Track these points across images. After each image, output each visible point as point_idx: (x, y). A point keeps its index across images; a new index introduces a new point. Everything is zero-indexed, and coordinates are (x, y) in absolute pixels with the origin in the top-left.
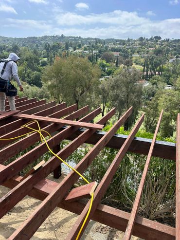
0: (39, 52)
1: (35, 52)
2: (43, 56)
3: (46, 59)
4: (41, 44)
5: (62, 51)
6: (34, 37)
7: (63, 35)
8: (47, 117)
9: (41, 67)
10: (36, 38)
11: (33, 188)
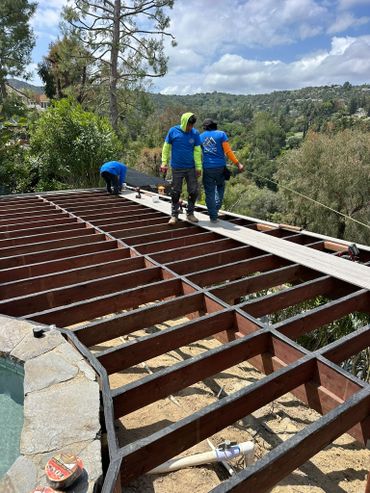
0: (289, 121)
1: (281, 121)
2: (295, 128)
3: (302, 134)
4: (296, 105)
5: (340, 117)
6: (285, 92)
7: (347, 83)
10: (289, 93)
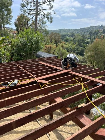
0: (85, 36)
1: (83, 36)
2: (87, 38)
3: (89, 40)
5: (100, 35)
7: (102, 25)
8: (87, 76)
9: (85, 45)
11: (76, 117)
